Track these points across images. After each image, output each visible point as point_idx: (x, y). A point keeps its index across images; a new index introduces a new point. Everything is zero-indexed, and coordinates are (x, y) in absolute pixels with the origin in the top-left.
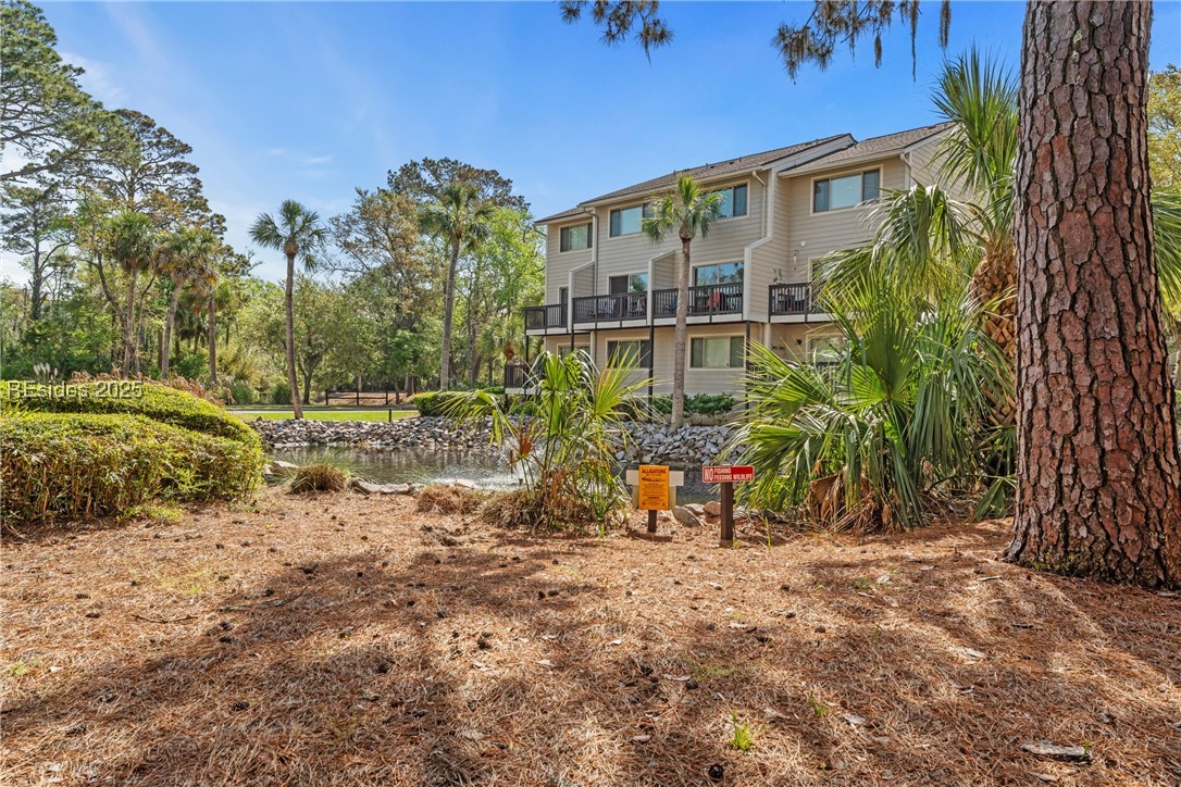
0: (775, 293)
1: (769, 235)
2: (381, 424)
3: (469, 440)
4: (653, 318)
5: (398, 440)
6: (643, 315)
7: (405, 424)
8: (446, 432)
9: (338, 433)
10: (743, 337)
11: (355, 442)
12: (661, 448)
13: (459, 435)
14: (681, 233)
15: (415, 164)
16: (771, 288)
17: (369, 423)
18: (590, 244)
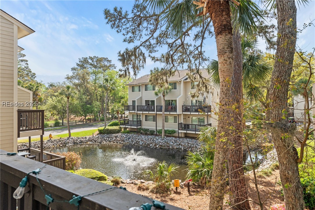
0: (184, 107)
1: (182, 94)
2: (91, 137)
3: (114, 141)
4: (156, 112)
5: (96, 141)
6: (154, 110)
7: (97, 137)
8: (108, 139)
9: (81, 140)
10: (177, 116)
11: (85, 143)
12: (160, 144)
13: (111, 139)
14: (163, 94)
15: (87, 58)
16: (183, 106)
17: (88, 137)
18: (140, 91)
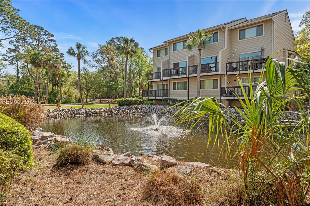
1: (226, 47)
2: (107, 108)
3: (133, 113)
4: (188, 75)
5: (112, 113)
6: (185, 74)
7: (114, 108)
8: (126, 110)
9: (95, 111)
10: (217, 79)
11: (100, 114)
13: (130, 111)
14: (198, 47)
15: (113, 39)
16: (227, 64)
17: (104, 108)
18: (166, 54)
